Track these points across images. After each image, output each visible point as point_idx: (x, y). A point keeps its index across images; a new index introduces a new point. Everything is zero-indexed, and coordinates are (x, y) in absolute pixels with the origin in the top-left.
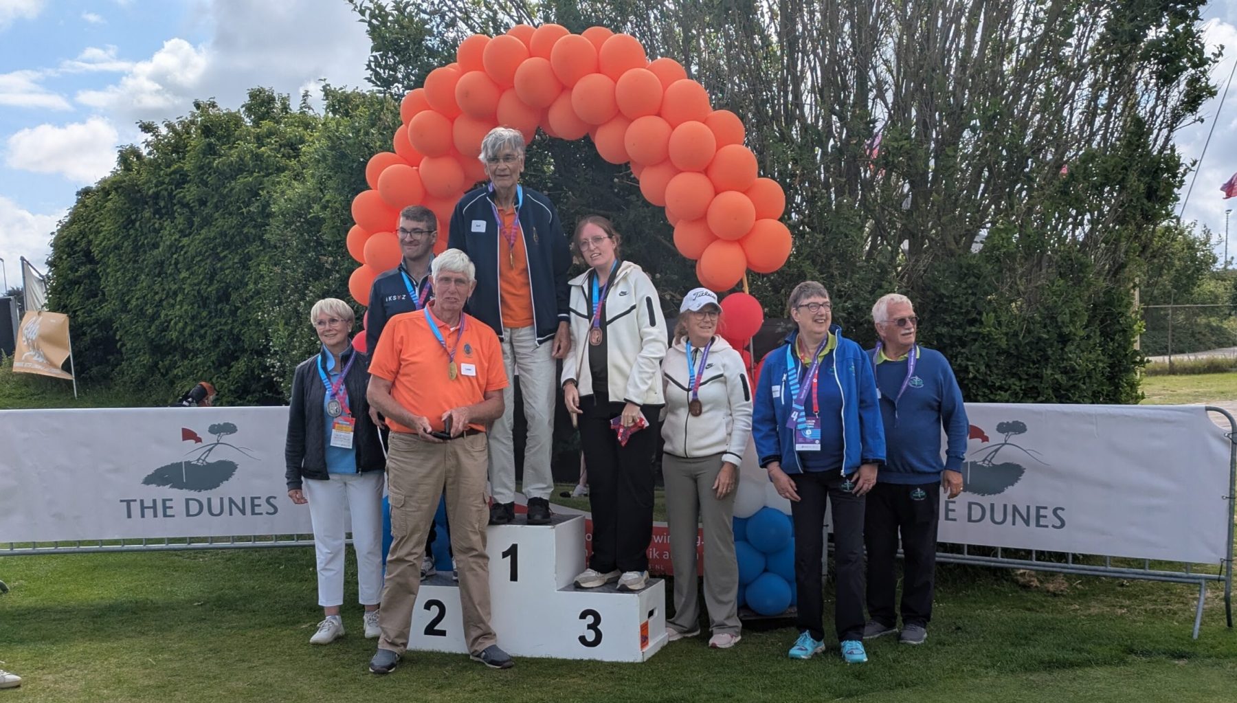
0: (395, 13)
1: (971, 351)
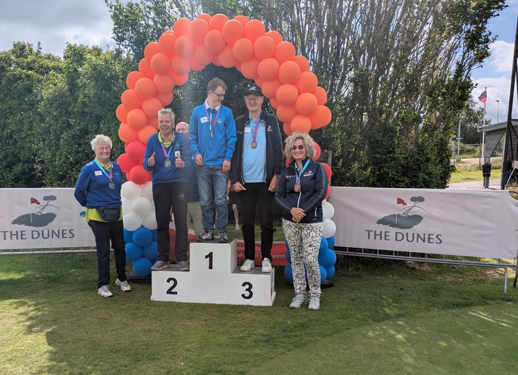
1: (390, 165)
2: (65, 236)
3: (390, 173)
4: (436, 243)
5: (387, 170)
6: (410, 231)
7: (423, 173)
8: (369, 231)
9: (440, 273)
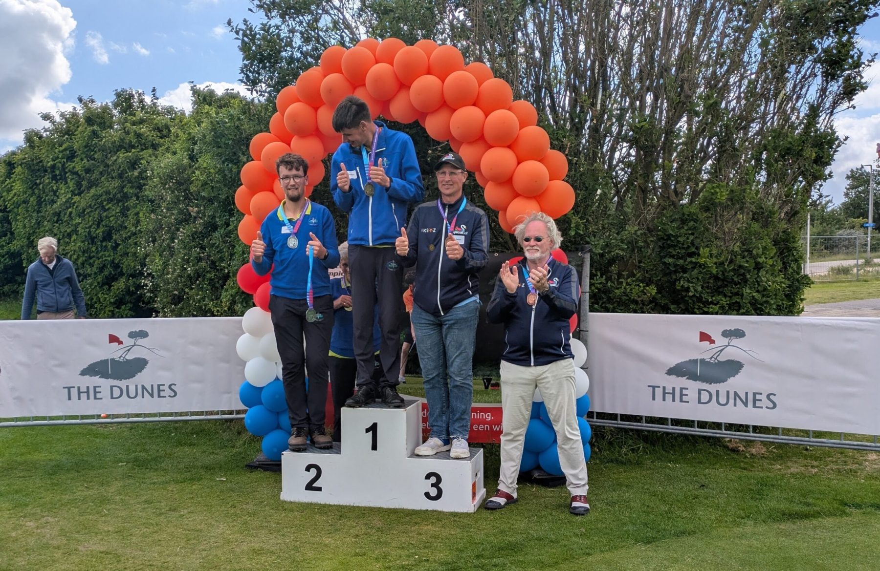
0: (262, 32)
1: (691, 276)
2: (162, 394)
3: (692, 289)
4: (767, 407)
5: (686, 285)
6: (722, 387)
7: (750, 288)
8: (654, 387)
9: (779, 457)
